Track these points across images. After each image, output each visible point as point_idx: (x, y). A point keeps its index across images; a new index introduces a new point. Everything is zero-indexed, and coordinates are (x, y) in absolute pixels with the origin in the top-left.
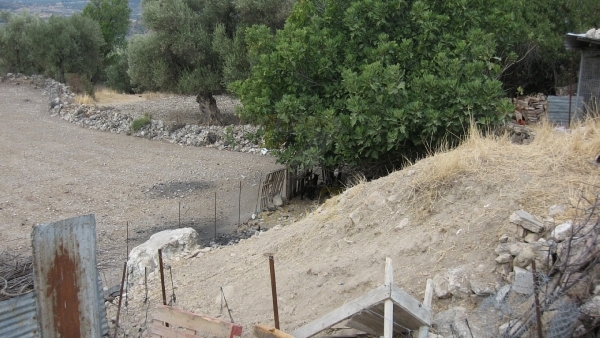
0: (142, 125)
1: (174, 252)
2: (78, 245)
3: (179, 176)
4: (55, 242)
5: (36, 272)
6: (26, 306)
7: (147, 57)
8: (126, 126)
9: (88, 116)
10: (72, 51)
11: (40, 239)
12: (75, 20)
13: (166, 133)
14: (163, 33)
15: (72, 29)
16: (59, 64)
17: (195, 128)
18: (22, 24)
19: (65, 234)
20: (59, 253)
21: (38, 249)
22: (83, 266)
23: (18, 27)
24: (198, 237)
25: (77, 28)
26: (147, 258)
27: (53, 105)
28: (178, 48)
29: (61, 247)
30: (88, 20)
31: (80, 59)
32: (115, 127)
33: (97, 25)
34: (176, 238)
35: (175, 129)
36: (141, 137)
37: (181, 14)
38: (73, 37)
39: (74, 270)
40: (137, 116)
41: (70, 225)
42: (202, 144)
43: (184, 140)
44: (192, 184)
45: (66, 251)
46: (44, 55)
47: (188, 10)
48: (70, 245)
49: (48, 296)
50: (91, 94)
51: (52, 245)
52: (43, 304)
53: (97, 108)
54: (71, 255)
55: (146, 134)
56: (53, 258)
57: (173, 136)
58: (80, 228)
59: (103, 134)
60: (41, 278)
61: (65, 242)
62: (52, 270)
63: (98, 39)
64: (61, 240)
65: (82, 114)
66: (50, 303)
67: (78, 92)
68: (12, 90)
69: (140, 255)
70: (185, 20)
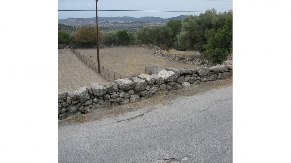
0: (182, 59)
7: (184, 39)
8: (177, 59)
10: (162, 37)
12: (163, 28)
13: (189, 61)
14: (189, 32)
15: (162, 30)
16: (158, 41)
17: (198, 60)
18: (147, 29)
25: (164, 30)
27: (155, 53)
28: (193, 36)
30: (168, 27)
31: (165, 39)
32: (173, 59)
33: (171, 29)
35: (192, 60)
36: (181, 62)
37: (195, 26)
38: (162, 33)
40: (180, 56)
42: (200, 65)
43: (194, 63)
46: (153, 38)
50: (167, 50)
53: (169, 54)
55: (183, 62)
57: (191, 62)
59: (170, 61)
63: (171, 34)
65: (164, 55)
67: (163, 49)
68: (143, 49)
70: (196, 28)
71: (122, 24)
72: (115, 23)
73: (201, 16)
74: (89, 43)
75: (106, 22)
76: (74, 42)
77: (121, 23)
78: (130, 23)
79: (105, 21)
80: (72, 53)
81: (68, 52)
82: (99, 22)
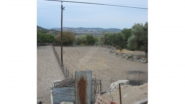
0: (131, 57)
1: (122, 85)
2: (87, 77)
3: (136, 70)
4: (81, 76)
6: (72, 89)
7: (133, 42)
8: (127, 57)
9: (118, 55)
10: (117, 40)
11: (77, 74)
12: (119, 34)
13: (136, 60)
14: (137, 36)
15: (118, 35)
16: (114, 43)
17: (143, 59)
18: (107, 34)
19: (84, 74)
20: (82, 78)
21: (76, 77)
22: (88, 83)
23: (106, 35)
24: (129, 82)
25: (119, 35)
26: (115, 86)
27: (111, 52)
28: (140, 39)
29: (82, 77)
30: (122, 34)
31: (119, 42)
32: (124, 57)
33: (124, 35)
34: (123, 82)
35: (138, 59)
36: (130, 60)
37: (141, 31)
38: (118, 37)
39: (85, 83)
40: (130, 55)
41: (85, 72)
42: (145, 63)
43: (140, 61)
44: (139, 72)
45: (84, 78)
46: (111, 41)
47: (144, 31)
49: (78, 88)
50: (121, 50)
51: (80, 76)
52: (76, 90)
53: (121, 53)
54: (85, 79)
56: (80, 79)
57: (138, 60)
58: (88, 73)
59: (121, 59)
60: (77, 84)
62: (79, 82)
63: (124, 38)
64: (82, 75)
65: (117, 54)
66: (78, 90)
67: (118, 49)
68: (103, 48)
69: (113, 85)
70: (142, 33)
71: (96, 32)
72: (91, 31)
74: (66, 43)
75: (86, 31)
76: (56, 42)
78: (101, 32)
80: (52, 49)
81: (50, 48)
82: (82, 31)
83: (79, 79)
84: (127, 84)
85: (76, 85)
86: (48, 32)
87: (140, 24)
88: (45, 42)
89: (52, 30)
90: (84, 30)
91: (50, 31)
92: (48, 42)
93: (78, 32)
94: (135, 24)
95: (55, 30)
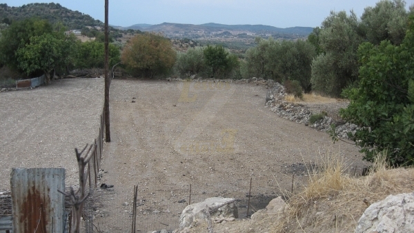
0: (317, 120)
2: (49, 190)
4: (29, 183)
5: (14, 202)
6: (6, 225)
7: (324, 70)
8: (307, 118)
9: (285, 110)
10: (293, 64)
11: (17, 178)
15: (295, 49)
17: (352, 126)
18: (267, 45)
19: (38, 179)
20: (32, 193)
21: (15, 185)
22: (52, 206)
23: (264, 48)
25: (299, 50)
27: (268, 100)
28: (343, 63)
29: (34, 188)
30: (308, 44)
32: (300, 119)
35: (338, 125)
39: (44, 207)
40: (317, 112)
41: (42, 173)
45: (38, 192)
46: (275, 66)
48: (42, 188)
49: (21, 221)
50: (299, 95)
51: (26, 185)
52: (17, 227)
53: (293, 105)
54: (42, 196)
55: (317, 127)
56: (27, 195)
58: (51, 177)
59: (290, 123)
60: (17, 207)
61: (37, 185)
62: (25, 203)
64: (34, 183)
65: (282, 107)
66: (23, 227)
67: (289, 92)
69: (187, 212)
70: (351, 43)
72: (240, 36)
73: (367, 14)
75: (225, 33)
76: (124, 66)
77: (251, 37)
79: (224, 31)
82: (214, 33)
83: (23, 192)
84: (228, 213)
85: (16, 211)
86: (121, 36)
87: (348, 15)
88: (92, 66)
89: (131, 31)
90: (220, 32)
91: (126, 34)
92: (101, 66)
93: (203, 36)
94: (332, 13)
95: (139, 32)
